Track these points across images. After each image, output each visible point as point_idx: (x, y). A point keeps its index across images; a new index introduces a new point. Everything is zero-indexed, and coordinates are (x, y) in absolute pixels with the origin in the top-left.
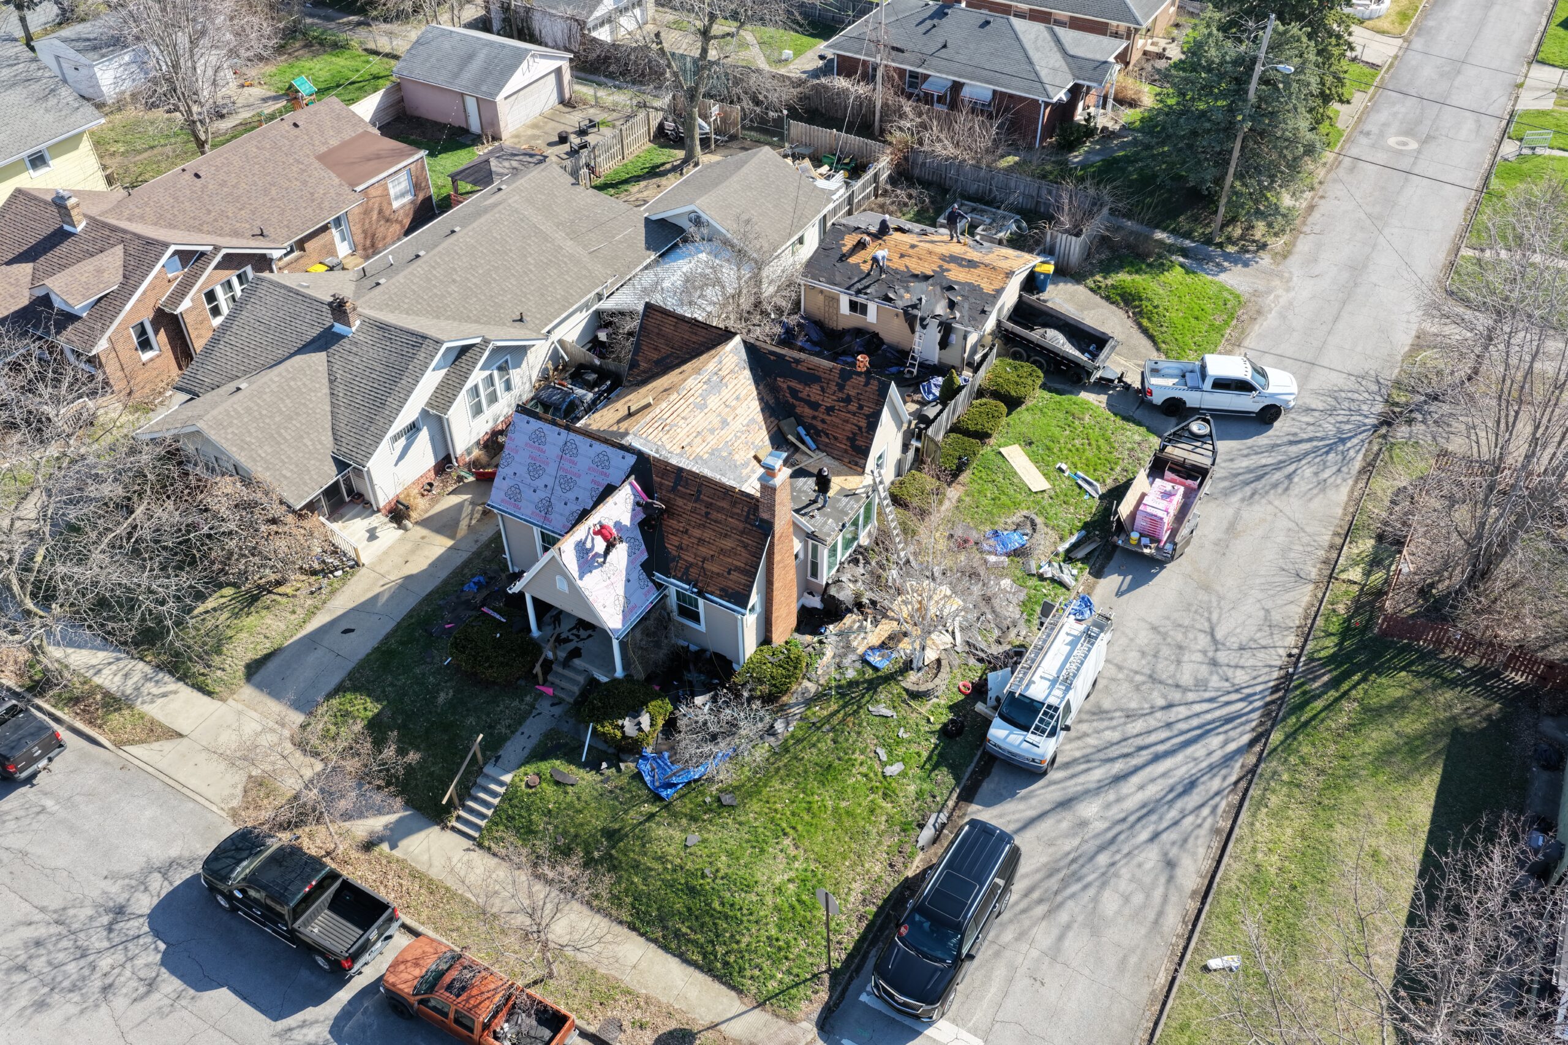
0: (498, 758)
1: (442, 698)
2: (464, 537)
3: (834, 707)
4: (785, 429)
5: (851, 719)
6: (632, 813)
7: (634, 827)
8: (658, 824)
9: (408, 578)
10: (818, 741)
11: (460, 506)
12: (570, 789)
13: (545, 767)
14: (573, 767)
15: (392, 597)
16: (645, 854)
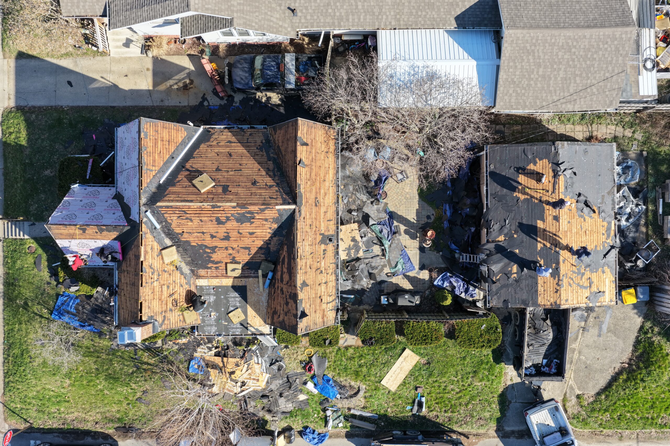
0: (34, 224)
1: (47, 172)
2: (161, 92)
3: (152, 361)
4: (262, 266)
5: (149, 373)
6: (39, 307)
7: (33, 312)
8: (41, 322)
9: (115, 86)
10: (127, 366)
11: (183, 69)
12: (36, 270)
13: (40, 251)
14: (46, 263)
15: (99, 89)
16: (26, 324)
